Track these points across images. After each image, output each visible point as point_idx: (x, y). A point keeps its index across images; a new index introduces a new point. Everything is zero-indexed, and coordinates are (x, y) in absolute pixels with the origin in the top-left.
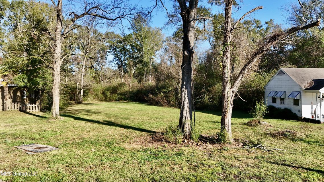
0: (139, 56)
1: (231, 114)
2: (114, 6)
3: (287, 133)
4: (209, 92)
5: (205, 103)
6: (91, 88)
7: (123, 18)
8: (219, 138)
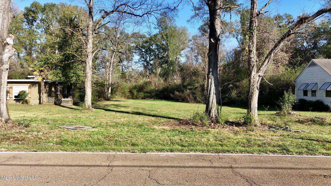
0: (165, 56)
1: (258, 98)
2: (141, 3)
3: (315, 119)
4: (237, 87)
5: (232, 98)
6: (119, 86)
7: (150, 14)
8: (245, 121)
